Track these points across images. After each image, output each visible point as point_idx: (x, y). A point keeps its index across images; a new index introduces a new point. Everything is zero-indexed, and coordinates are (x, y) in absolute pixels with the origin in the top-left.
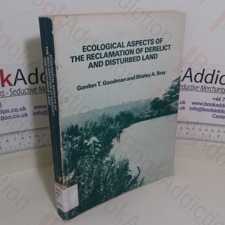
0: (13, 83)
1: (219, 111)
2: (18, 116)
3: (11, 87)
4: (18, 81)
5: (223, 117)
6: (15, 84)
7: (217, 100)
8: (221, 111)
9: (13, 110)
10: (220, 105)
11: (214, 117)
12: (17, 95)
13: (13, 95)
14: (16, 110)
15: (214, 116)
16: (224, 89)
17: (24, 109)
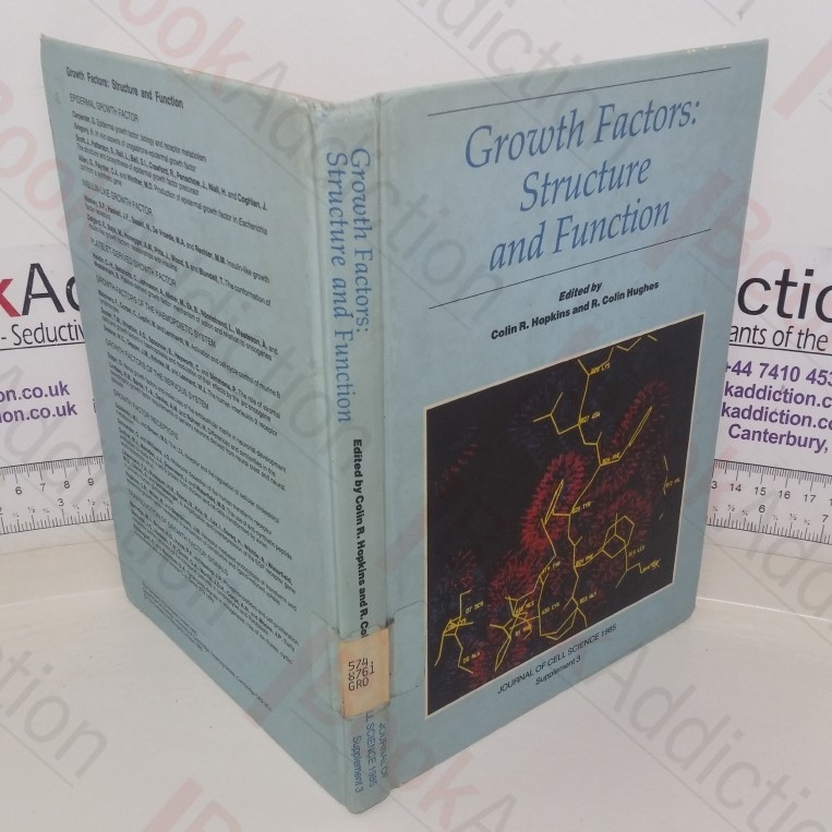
0: (19, 306)
1: (750, 413)
2: (45, 413)
3: (15, 320)
4: (34, 302)
5: (770, 437)
6: (26, 312)
7: (738, 372)
8: (758, 415)
9: (28, 394)
10: (753, 392)
11: (734, 433)
12: (35, 344)
13: (23, 344)
14: (37, 392)
15: (735, 431)
16: (758, 333)
17: (63, 389)
